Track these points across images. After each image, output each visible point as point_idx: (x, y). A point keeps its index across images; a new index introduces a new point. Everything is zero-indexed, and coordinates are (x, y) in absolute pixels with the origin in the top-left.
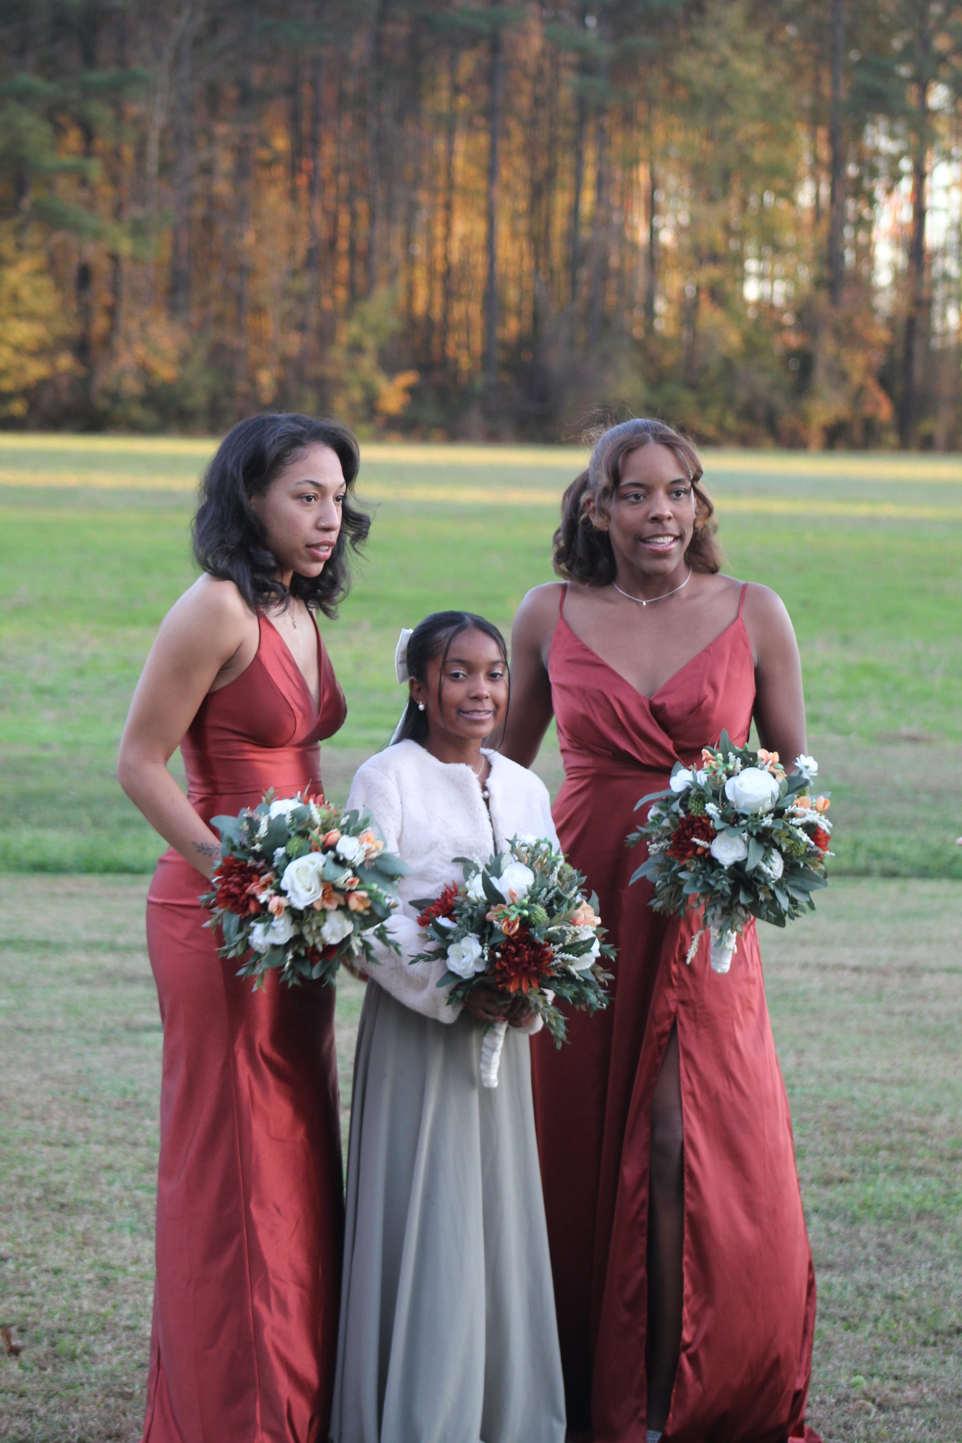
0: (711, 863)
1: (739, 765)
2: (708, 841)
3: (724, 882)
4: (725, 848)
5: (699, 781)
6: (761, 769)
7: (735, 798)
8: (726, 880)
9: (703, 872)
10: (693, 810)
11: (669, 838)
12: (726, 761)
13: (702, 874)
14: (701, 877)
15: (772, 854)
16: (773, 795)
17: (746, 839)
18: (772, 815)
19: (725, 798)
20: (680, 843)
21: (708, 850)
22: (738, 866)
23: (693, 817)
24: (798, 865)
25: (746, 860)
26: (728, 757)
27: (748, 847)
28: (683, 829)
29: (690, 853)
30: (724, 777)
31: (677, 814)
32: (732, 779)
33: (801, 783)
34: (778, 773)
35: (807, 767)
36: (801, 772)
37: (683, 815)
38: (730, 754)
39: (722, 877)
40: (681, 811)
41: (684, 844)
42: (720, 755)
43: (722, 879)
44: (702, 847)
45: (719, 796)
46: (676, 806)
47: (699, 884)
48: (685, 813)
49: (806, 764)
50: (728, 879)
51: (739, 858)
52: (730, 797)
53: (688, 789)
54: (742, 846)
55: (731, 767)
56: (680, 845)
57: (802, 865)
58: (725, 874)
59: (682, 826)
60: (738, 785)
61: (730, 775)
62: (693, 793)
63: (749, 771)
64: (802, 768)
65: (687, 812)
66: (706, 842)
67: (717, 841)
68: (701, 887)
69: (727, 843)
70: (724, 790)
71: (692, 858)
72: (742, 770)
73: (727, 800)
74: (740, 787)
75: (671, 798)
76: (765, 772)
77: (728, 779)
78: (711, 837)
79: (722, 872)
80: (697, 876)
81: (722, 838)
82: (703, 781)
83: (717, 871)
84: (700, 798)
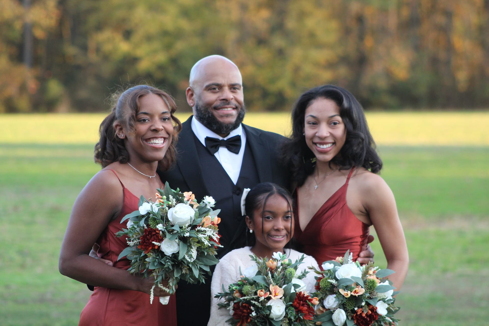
0: (162, 254)
1: (174, 202)
2: (159, 242)
3: (169, 264)
4: (167, 246)
5: (154, 211)
6: (186, 204)
7: (173, 220)
8: (170, 263)
9: (158, 257)
10: (151, 225)
11: (139, 239)
12: (168, 199)
13: (157, 258)
14: (157, 260)
15: (192, 248)
16: (191, 218)
17: (177, 242)
18: (190, 228)
19: (167, 220)
20: (145, 242)
21: (159, 247)
22: (175, 256)
23: (152, 229)
24: (204, 253)
25: (178, 253)
26: (169, 197)
27: (179, 245)
28: (146, 235)
29: (150, 248)
30: (167, 208)
31: (143, 227)
32: (171, 209)
33: (206, 210)
34: (194, 204)
35: (209, 203)
36: (206, 205)
37: (146, 228)
38: (170, 196)
39: (168, 260)
40: (145, 225)
41: (147, 243)
42: (165, 197)
43: (168, 262)
44: (157, 245)
45: (164, 219)
46: (142, 223)
47: (156, 264)
48: (147, 226)
49: (209, 201)
51: (175, 251)
52: (170, 219)
53: (148, 214)
54: (176, 245)
55: (170, 203)
56: (145, 244)
57: (206, 254)
58: (169, 259)
59: (146, 234)
60: (174, 212)
61: (170, 207)
62: (151, 215)
63: (180, 205)
64: (207, 203)
65: (148, 225)
66: (159, 243)
67: (163, 242)
68: (157, 266)
69: (169, 244)
70: (167, 216)
71: (151, 251)
72: (176, 205)
73: (169, 221)
74: (175, 214)
75: (139, 218)
76: (188, 205)
77: (169, 209)
78: (160, 240)
79: (167, 259)
80: (155, 259)
81: (166, 240)
82: (156, 210)
83: (164, 259)
84: (154, 219)
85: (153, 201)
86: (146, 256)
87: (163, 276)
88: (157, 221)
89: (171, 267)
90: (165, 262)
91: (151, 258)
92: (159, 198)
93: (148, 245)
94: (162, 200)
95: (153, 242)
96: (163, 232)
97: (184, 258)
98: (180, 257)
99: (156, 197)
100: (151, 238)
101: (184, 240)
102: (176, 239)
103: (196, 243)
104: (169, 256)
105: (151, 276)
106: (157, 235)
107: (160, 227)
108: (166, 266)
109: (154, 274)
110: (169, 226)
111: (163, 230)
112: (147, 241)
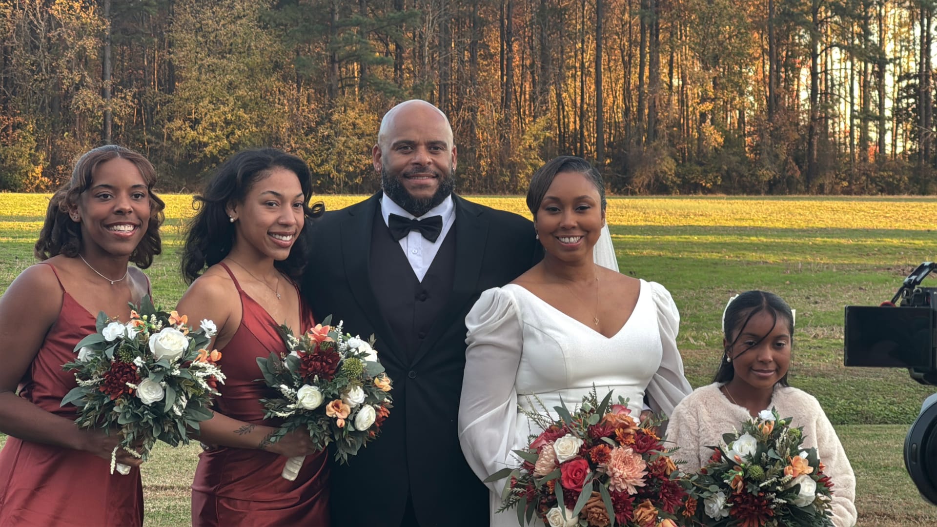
0: (138, 402)
1: (159, 325)
3: (149, 417)
4: (147, 391)
5: (129, 337)
6: (174, 329)
7: (156, 351)
8: (150, 415)
9: (131, 406)
10: (124, 358)
12: (150, 320)
13: (130, 408)
14: (129, 410)
17: (163, 385)
18: (181, 363)
19: (148, 351)
20: (111, 382)
21: (134, 390)
22: (157, 406)
23: (123, 363)
25: (164, 400)
26: (151, 317)
27: (165, 390)
28: (116, 372)
29: (122, 391)
30: (148, 333)
32: (153, 335)
35: (210, 330)
36: (204, 332)
37: (114, 361)
38: (153, 316)
39: (146, 412)
40: (113, 357)
41: (115, 384)
42: (145, 317)
43: (147, 414)
44: (132, 388)
45: (144, 350)
46: (110, 353)
47: (128, 416)
48: (116, 358)
50: (152, 414)
51: (159, 399)
52: (153, 351)
53: (118, 340)
54: (162, 390)
55: (153, 326)
56: (111, 384)
58: (148, 410)
59: (114, 370)
60: (158, 340)
61: (152, 332)
62: (123, 343)
63: (166, 330)
64: (205, 330)
65: (118, 358)
66: (134, 385)
67: (142, 384)
68: (129, 418)
69: (149, 387)
70: (148, 345)
71: (123, 396)
72: (161, 329)
73: (151, 353)
74: (160, 342)
75: (103, 345)
76: (178, 331)
77: (150, 335)
78: (137, 382)
79: (145, 409)
80: (126, 410)
81: (146, 381)
82: (132, 334)
83: (141, 409)
84: (129, 349)
85: (125, 320)
86: (112, 404)
87: (135, 434)
88: (134, 352)
89: (151, 423)
90: (142, 413)
91: (121, 406)
92: (134, 318)
93: (116, 388)
94: (140, 321)
95: (128, 384)
96: (141, 369)
97: (172, 410)
98: (167, 409)
99: (132, 316)
100: (122, 376)
101: (172, 381)
102: (162, 381)
103: (191, 389)
104: (148, 406)
105: (120, 433)
106: (132, 372)
107: (138, 361)
108: (145, 420)
109: (124, 431)
110: (151, 361)
111: (142, 366)
112: (115, 381)
